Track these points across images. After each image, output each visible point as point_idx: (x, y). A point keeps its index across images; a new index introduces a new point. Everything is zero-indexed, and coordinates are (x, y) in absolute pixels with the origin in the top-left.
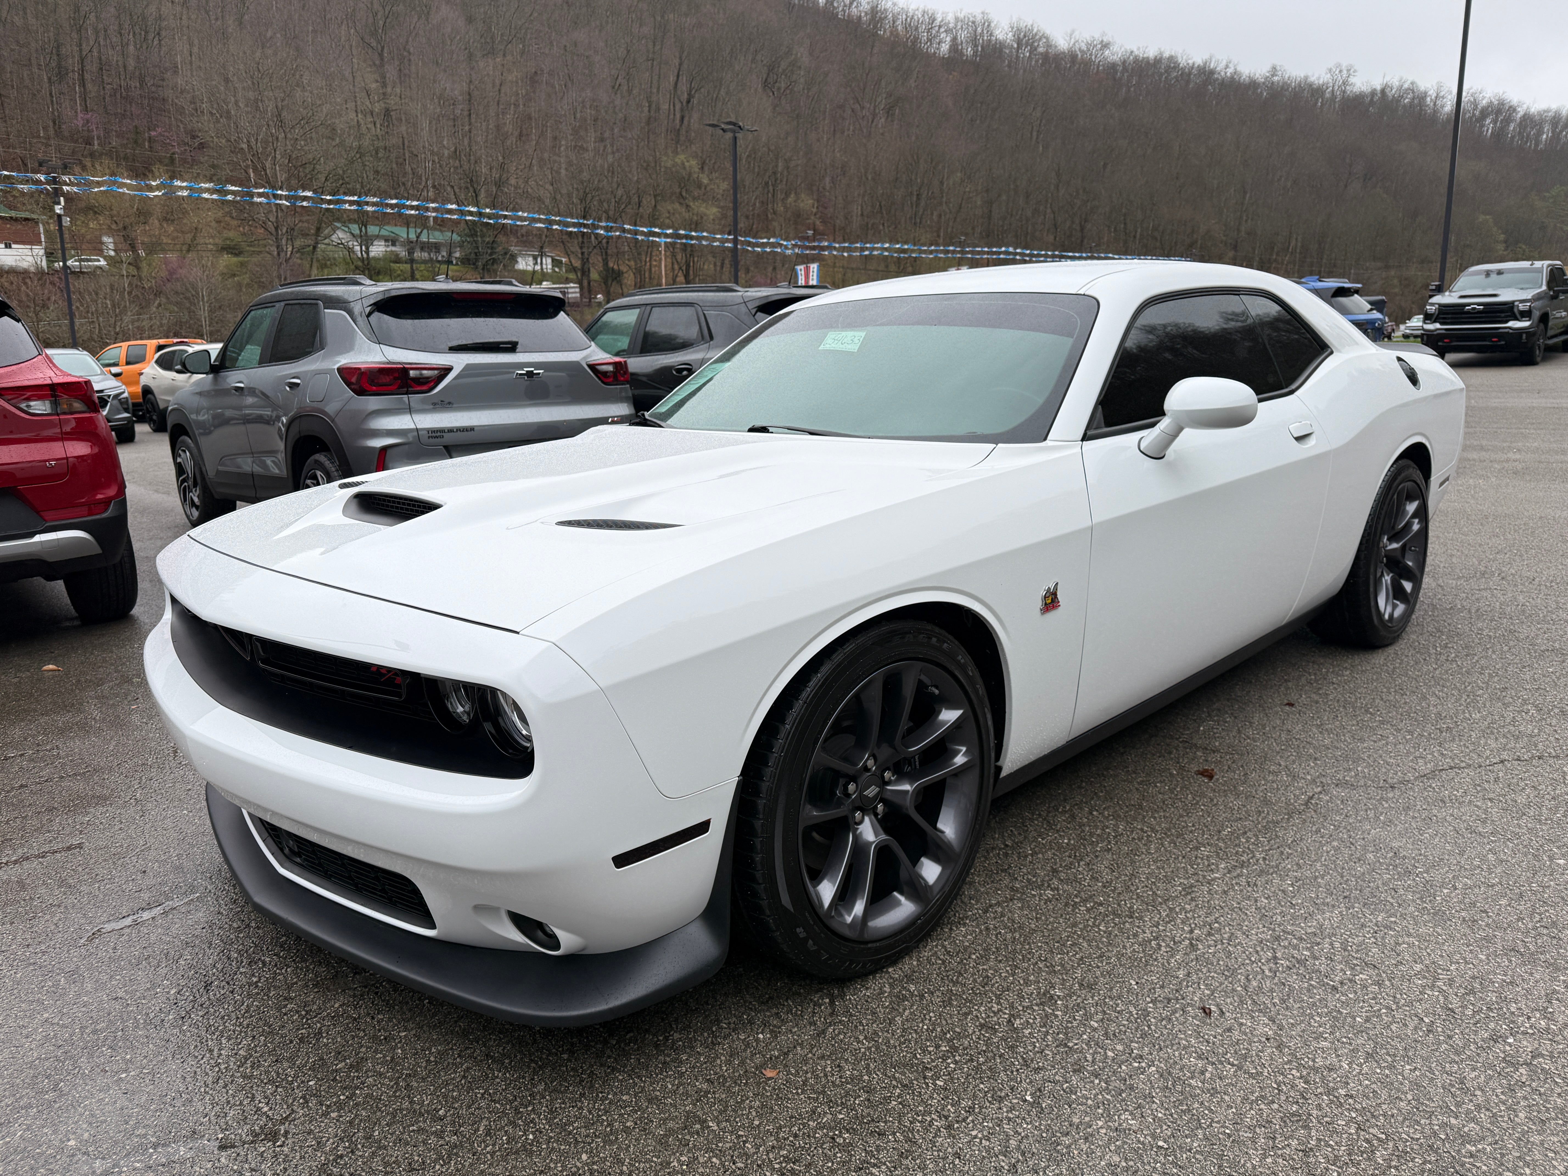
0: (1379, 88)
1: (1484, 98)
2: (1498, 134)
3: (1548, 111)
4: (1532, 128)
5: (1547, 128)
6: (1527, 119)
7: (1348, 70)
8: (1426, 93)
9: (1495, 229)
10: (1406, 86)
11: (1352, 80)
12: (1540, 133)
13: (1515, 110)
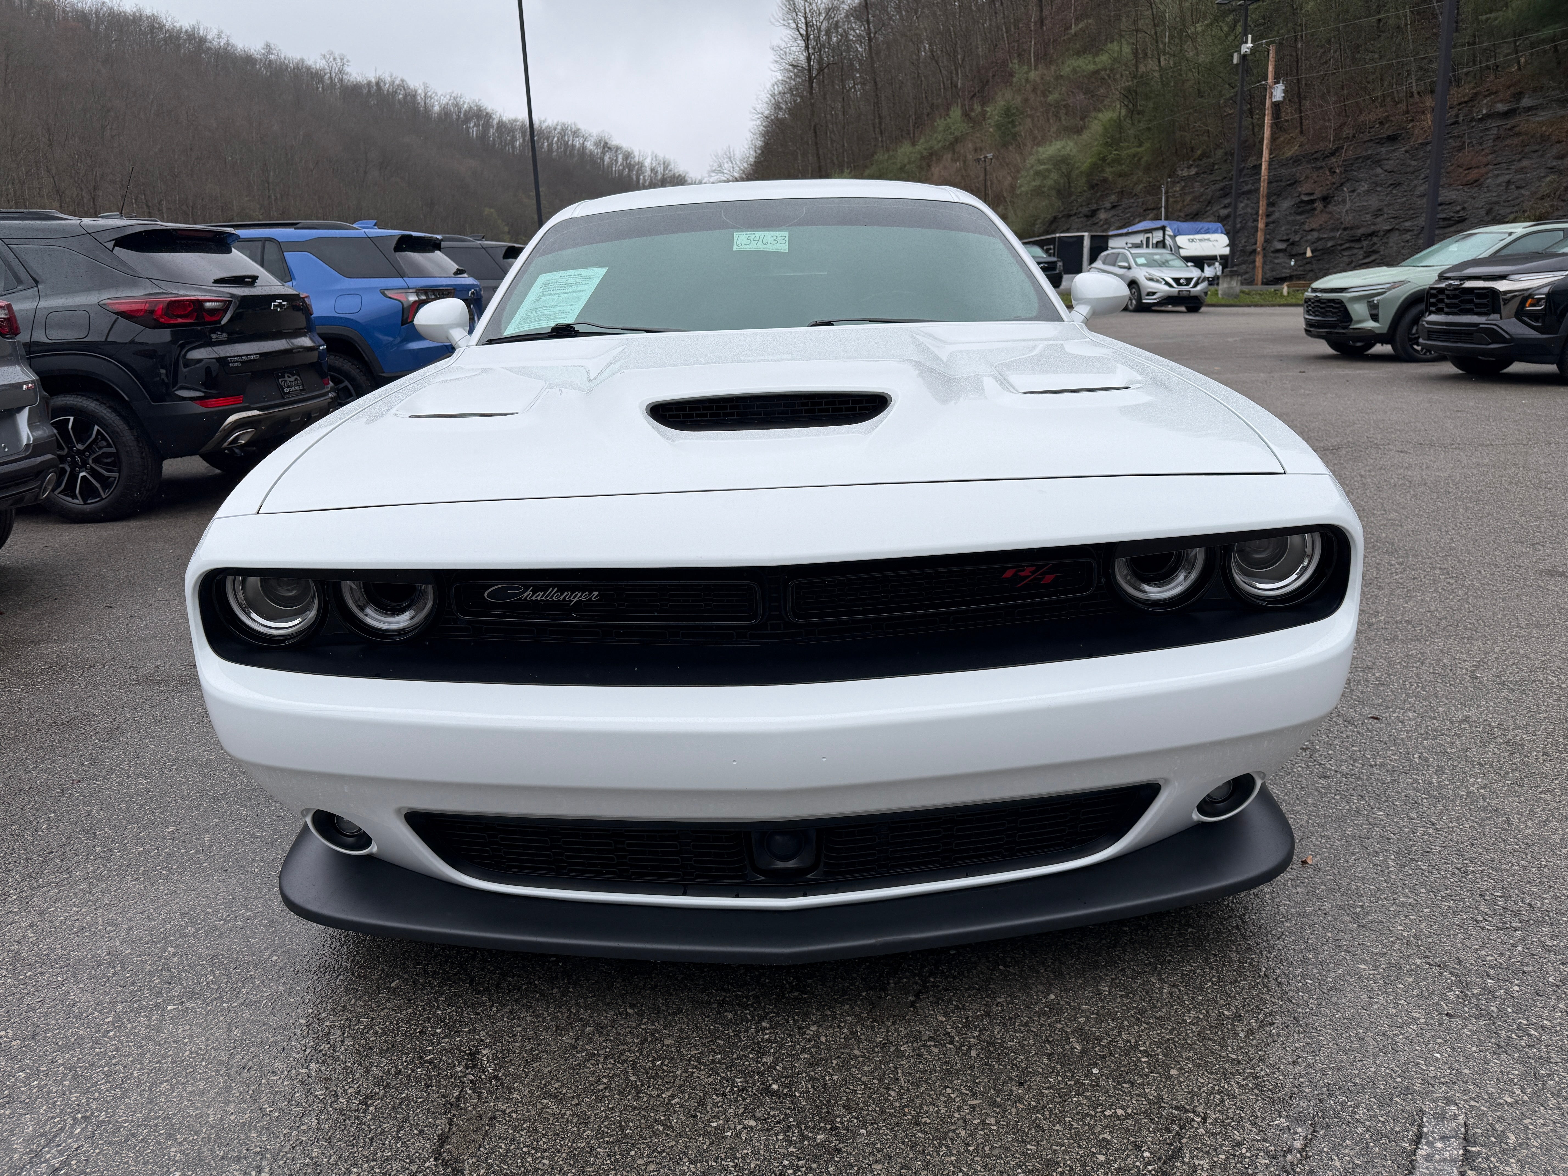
0: (373, 80)
1: (464, 103)
2: (483, 136)
3: (516, 121)
4: (508, 134)
5: (518, 135)
6: (501, 125)
7: (342, 59)
8: (416, 91)
9: (500, 221)
10: (397, 82)
11: (347, 69)
12: (514, 139)
13: (491, 117)
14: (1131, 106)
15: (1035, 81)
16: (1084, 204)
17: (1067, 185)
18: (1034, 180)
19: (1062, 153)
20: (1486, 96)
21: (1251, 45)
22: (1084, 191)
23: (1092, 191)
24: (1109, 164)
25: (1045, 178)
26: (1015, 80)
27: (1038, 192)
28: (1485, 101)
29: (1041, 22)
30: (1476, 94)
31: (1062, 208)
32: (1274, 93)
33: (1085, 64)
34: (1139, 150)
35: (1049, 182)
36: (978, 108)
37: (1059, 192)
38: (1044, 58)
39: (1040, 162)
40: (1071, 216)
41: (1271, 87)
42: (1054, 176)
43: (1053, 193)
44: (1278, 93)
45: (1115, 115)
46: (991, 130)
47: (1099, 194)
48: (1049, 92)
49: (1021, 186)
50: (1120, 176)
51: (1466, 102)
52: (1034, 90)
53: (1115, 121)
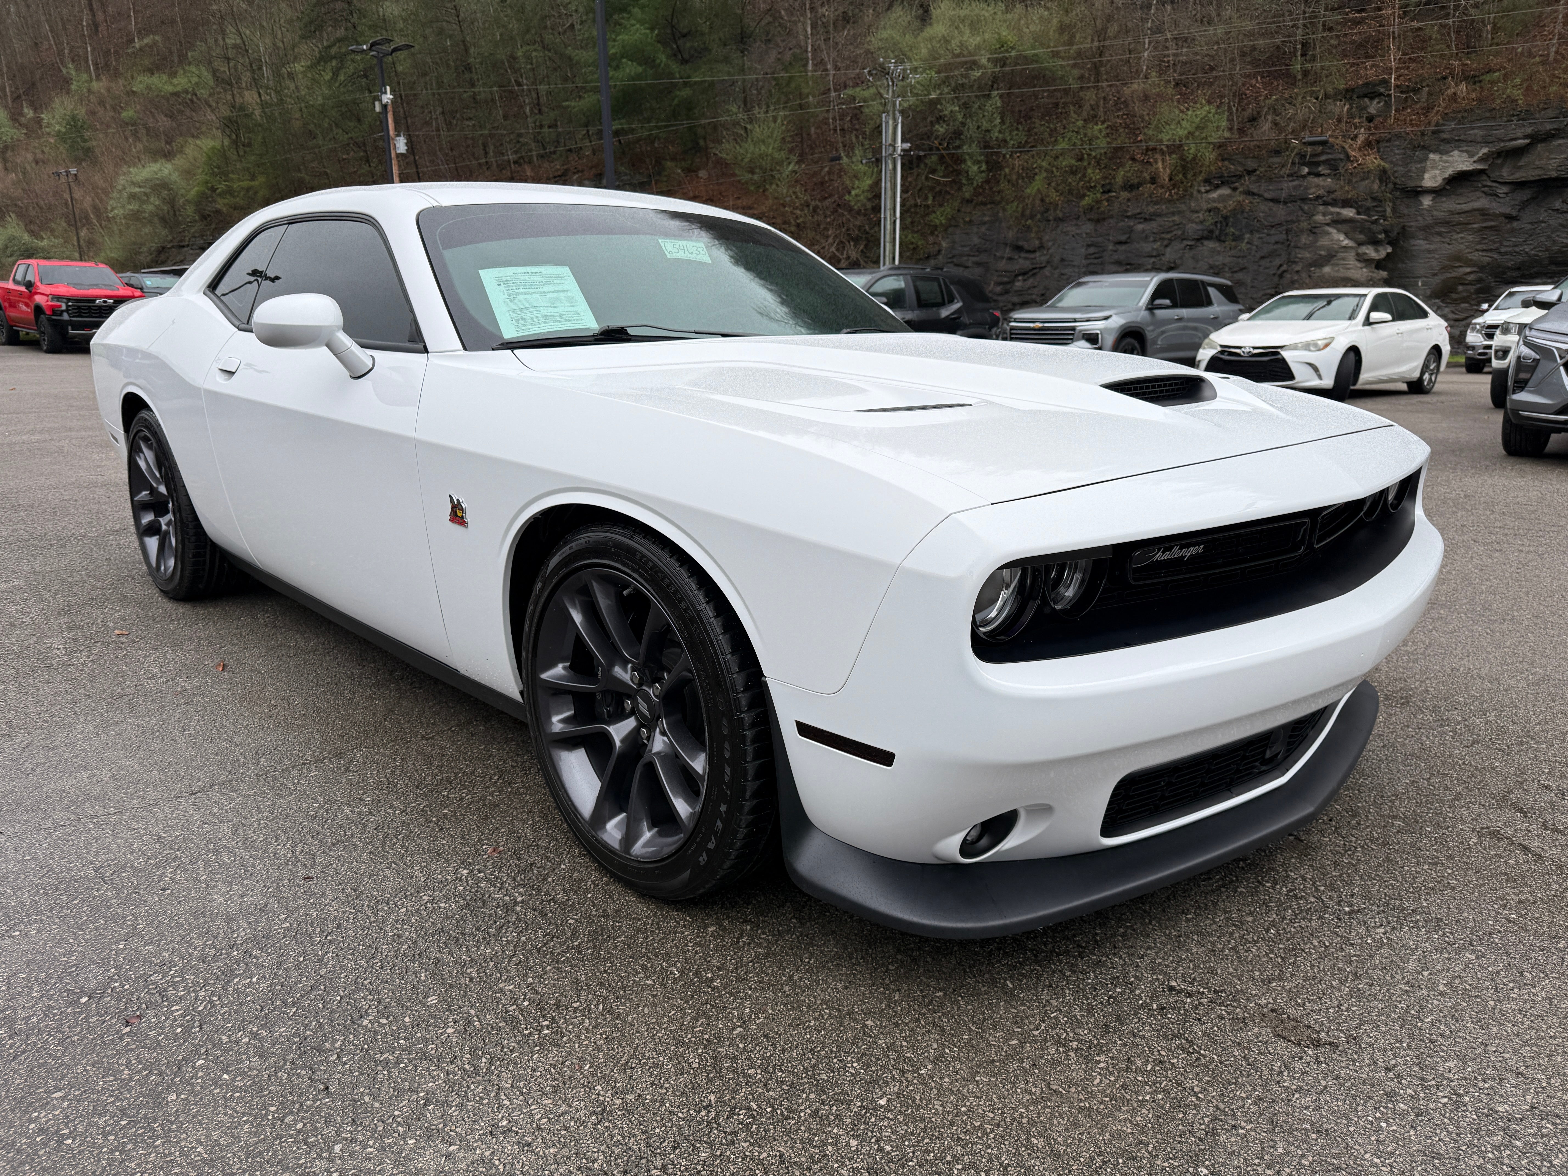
14: (234, 137)
15: (99, 92)
16: (197, 235)
17: (172, 213)
18: (129, 203)
19: (159, 176)
20: (574, 173)
21: (391, 97)
22: (195, 221)
23: (205, 222)
24: (220, 195)
25: (143, 202)
26: (73, 87)
27: (136, 216)
28: (575, 177)
29: (95, 26)
30: (567, 170)
31: (170, 238)
32: (397, 145)
33: (160, 83)
34: (252, 183)
35: (150, 208)
36: (29, 113)
37: (163, 220)
38: (104, 68)
39: (134, 184)
40: (183, 247)
41: (393, 139)
42: (155, 201)
43: (156, 220)
44: (401, 145)
45: (217, 144)
46: (52, 141)
47: (213, 226)
48: (121, 108)
49: (113, 209)
50: (235, 209)
51: (559, 176)
52: (102, 103)
53: (219, 151)
